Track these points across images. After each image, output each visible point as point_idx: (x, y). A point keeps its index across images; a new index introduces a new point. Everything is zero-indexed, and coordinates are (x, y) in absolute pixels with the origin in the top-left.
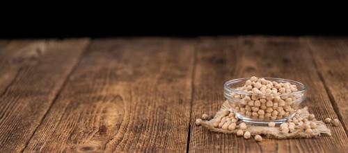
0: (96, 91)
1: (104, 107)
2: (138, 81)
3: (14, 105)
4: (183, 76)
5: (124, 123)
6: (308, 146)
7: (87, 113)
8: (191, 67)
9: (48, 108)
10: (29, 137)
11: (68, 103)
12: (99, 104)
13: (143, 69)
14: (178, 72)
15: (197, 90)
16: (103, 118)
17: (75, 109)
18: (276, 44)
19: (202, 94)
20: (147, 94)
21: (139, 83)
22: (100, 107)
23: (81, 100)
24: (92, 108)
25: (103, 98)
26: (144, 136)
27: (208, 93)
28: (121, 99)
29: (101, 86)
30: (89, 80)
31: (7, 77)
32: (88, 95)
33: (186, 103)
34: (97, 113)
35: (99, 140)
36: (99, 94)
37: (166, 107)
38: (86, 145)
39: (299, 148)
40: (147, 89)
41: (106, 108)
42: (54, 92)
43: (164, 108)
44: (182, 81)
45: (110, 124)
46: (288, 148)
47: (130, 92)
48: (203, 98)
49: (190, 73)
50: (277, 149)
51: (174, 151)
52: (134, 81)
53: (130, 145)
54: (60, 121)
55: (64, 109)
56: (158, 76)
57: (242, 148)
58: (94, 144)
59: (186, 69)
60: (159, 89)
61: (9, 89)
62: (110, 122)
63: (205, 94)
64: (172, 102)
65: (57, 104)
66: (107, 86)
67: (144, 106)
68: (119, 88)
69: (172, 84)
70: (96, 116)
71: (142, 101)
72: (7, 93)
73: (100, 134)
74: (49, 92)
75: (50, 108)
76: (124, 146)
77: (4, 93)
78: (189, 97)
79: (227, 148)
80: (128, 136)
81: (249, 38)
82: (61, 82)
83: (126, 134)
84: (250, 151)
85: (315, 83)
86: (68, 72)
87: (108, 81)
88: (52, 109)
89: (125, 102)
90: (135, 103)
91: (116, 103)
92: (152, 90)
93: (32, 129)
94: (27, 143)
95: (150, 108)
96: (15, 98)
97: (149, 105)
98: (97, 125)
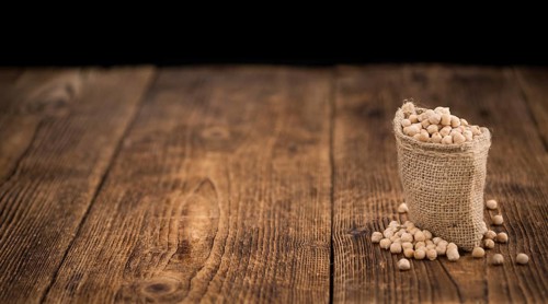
0: (169, 171)
1: (183, 203)
2: (240, 150)
3: (31, 196)
4: (313, 142)
5: (219, 236)
6: (540, 286)
7: (157, 216)
8: (326, 124)
9: (88, 204)
10: (58, 262)
11: (122, 194)
12: (175, 196)
13: (246, 128)
14: (306, 135)
15: (340, 171)
16: (183, 225)
17: (134, 205)
18: (465, 81)
19: (349, 179)
20: (256, 176)
21: (241, 156)
22: (178, 203)
23: (144, 188)
24: (164, 205)
25: (181, 185)
26: (256, 263)
27: (358, 176)
28: (213, 188)
29: (177, 160)
30: (156, 149)
31: (18, 141)
32: (155, 179)
33: (322, 194)
34: (173, 214)
35: (179, 269)
36: (174, 176)
37: (290, 203)
38: (158, 280)
39: (525, 291)
40: (254, 166)
41: (187, 205)
42: (99, 171)
43: (286, 205)
44: (312, 152)
45: (195, 237)
46: (505, 291)
47: (227, 174)
48: (352, 185)
49: (325, 136)
50: (486, 292)
51: (307, 292)
52: (232, 151)
53: (232, 280)
54: (111, 230)
55: (116, 206)
56: (272, 141)
57: (426, 289)
58: (171, 278)
59: (318, 128)
60: (275, 167)
61: (21, 164)
62: (196, 234)
63: (354, 177)
64: (299, 194)
65: (103, 194)
66: (187, 161)
67: (252, 201)
68: (208, 165)
69: (297, 158)
70: (171, 221)
71: (247, 192)
72: (18, 172)
73: (180, 258)
74: (90, 172)
75: (93, 202)
76: (222, 282)
77: (14, 172)
78: (327, 184)
79: (399, 288)
80: (228, 262)
81: (420, 70)
82: (109, 152)
83: (224, 258)
84: (440, 296)
85: (539, 159)
86: (120, 132)
87: (188, 149)
88: (95, 206)
89: (219, 193)
90: (236, 195)
91: (203, 195)
92: (264, 168)
93: (63, 245)
94: (55, 275)
95: (262, 204)
96: (33, 181)
97: (260, 199)
98: (174, 241)
